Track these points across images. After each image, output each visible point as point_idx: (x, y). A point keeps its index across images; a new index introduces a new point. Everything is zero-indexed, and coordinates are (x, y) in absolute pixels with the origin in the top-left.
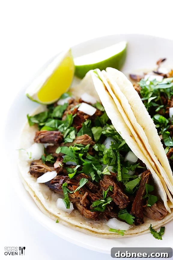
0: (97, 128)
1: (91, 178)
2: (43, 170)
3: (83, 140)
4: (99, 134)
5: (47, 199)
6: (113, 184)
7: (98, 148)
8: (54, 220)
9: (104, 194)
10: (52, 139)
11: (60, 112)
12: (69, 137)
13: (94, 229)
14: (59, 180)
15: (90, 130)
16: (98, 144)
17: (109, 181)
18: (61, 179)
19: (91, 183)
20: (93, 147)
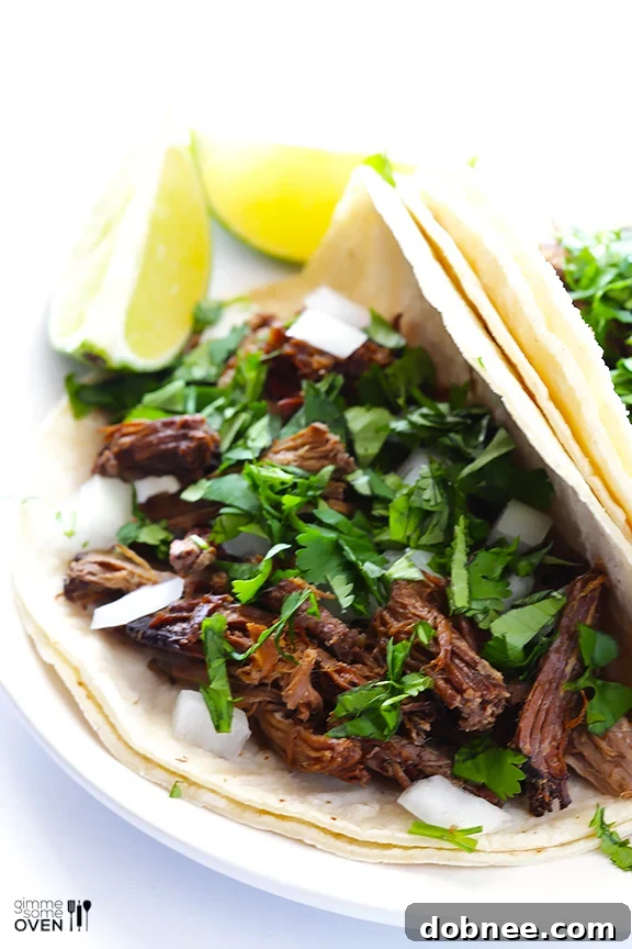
0: (368, 410)
1: (337, 599)
2: (125, 579)
3: (306, 448)
4: (378, 431)
5: (136, 703)
6: (435, 618)
7: (370, 484)
8: (160, 785)
9: (394, 659)
10: (172, 445)
11: (212, 362)
12: (245, 443)
13: (340, 826)
14: (191, 609)
15: (337, 416)
16: (369, 470)
17: (415, 608)
18: (197, 604)
19: (335, 620)
20: (350, 478)
